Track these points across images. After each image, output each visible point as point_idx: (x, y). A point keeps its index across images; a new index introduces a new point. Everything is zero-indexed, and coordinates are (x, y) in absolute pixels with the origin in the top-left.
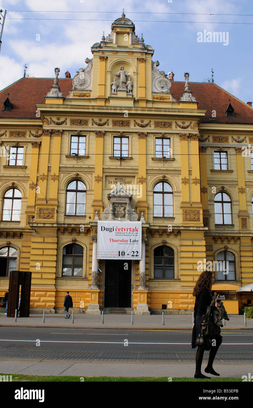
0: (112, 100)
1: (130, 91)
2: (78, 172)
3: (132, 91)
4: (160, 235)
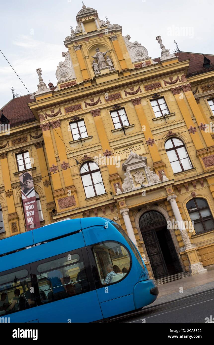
0: (97, 79)
1: (111, 67)
2: (86, 154)
3: (113, 67)
4: (187, 189)
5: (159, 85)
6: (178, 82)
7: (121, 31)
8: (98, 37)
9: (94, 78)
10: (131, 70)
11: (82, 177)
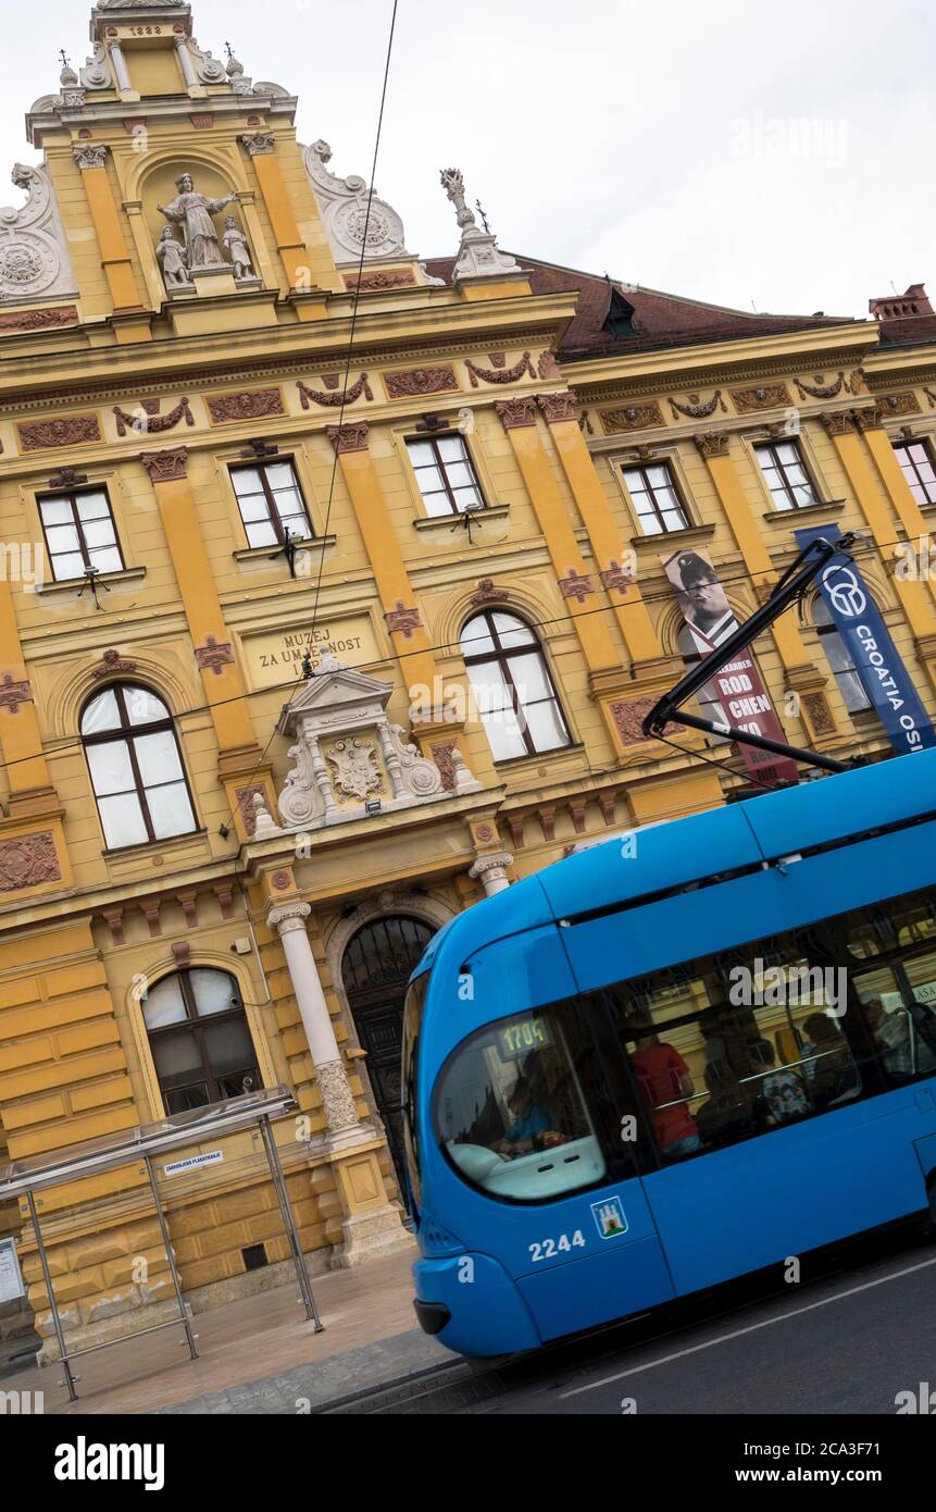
0: (181, 313)
1: (243, 268)
2: (113, 648)
3: (252, 269)
4: (548, 830)
5: (448, 381)
6: (526, 379)
7: (290, 115)
8: (188, 127)
9: (166, 307)
10: (330, 299)
11: (90, 749)
